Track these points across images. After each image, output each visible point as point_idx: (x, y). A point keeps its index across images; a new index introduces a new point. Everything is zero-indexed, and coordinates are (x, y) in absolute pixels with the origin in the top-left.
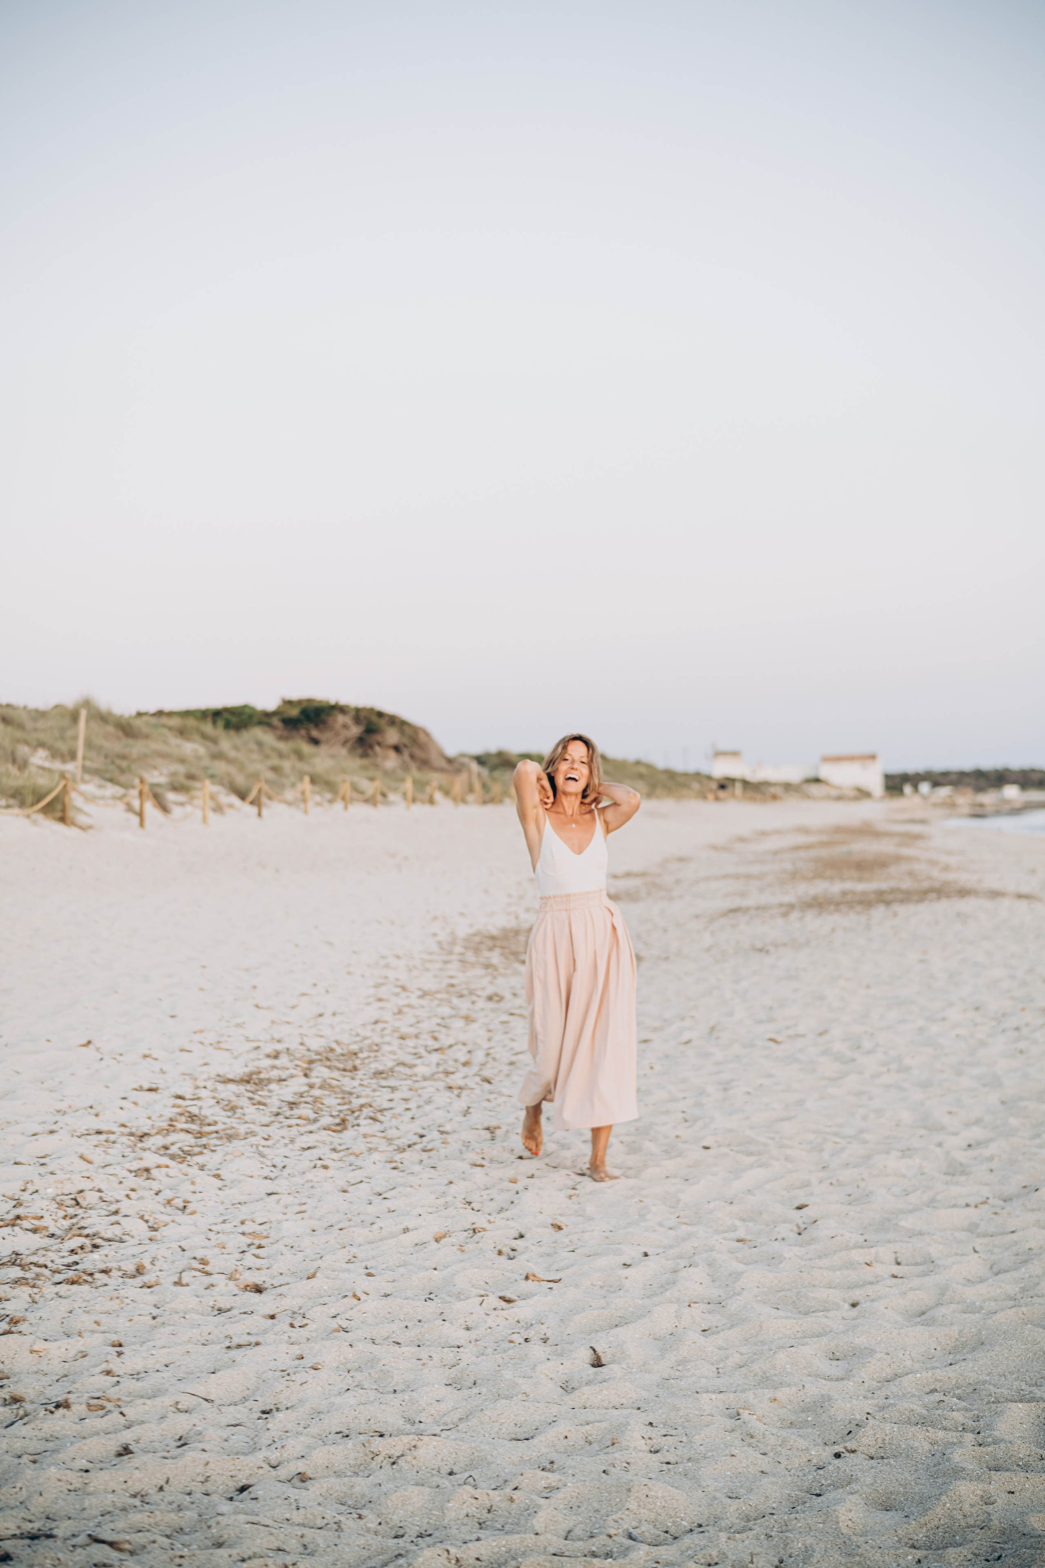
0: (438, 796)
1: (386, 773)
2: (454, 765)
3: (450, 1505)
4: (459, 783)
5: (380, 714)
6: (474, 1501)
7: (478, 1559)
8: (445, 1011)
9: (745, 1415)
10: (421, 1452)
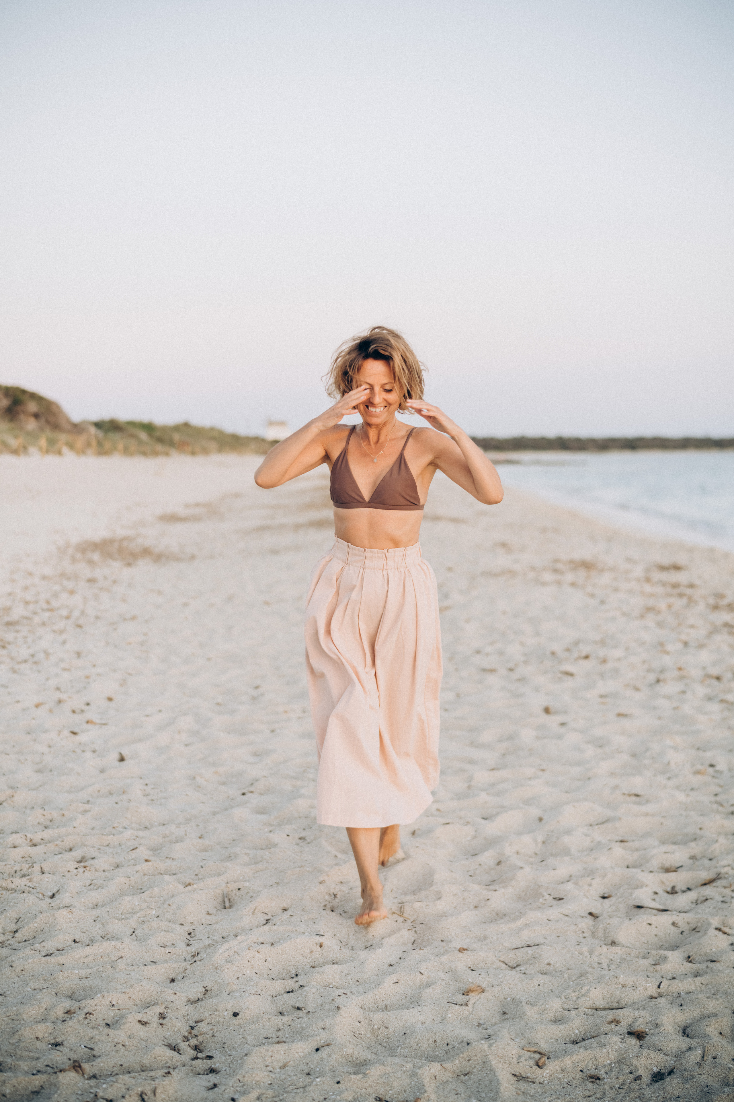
0: (65, 450)
1: (29, 434)
2: (77, 428)
3: (30, 818)
4: (80, 441)
5: (24, 392)
6: (43, 817)
7: (42, 839)
8: (57, 588)
9: (198, 778)
10: (16, 798)
